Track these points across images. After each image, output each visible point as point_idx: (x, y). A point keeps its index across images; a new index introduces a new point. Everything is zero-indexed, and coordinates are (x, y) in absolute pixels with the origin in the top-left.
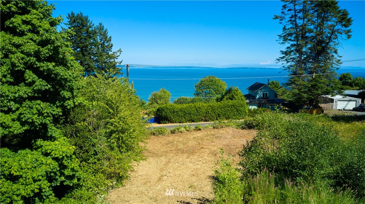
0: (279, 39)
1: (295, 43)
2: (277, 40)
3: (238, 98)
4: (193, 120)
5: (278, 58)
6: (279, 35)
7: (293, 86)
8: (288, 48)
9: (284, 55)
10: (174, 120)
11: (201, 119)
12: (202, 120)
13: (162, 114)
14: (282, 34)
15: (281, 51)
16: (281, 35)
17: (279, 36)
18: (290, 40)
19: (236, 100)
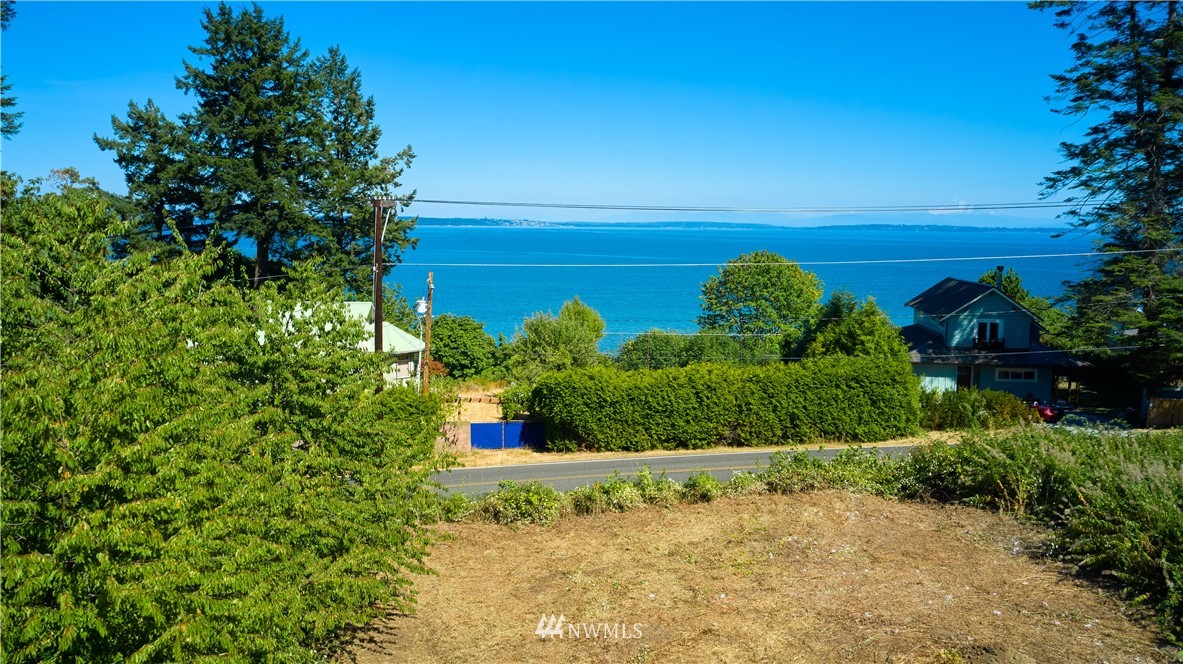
0: (1058, 91)
1: (1131, 107)
2: (1047, 98)
3: (878, 343)
4: (683, 437)
5: (1053, 176)
6: (1058, 73)
7: (1122, 294)
8: (1096, 130)
9: (1076, 163)
10: (600, 436)
11: (718, 434)
12: (720, 439)
13: (551, 409)
14: (1071, 71)
15: (1064, 144)
16: (1068, 75)
17: (1060, 78)
18: (1107, 95)
19: (868, 353)
